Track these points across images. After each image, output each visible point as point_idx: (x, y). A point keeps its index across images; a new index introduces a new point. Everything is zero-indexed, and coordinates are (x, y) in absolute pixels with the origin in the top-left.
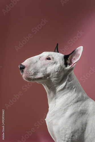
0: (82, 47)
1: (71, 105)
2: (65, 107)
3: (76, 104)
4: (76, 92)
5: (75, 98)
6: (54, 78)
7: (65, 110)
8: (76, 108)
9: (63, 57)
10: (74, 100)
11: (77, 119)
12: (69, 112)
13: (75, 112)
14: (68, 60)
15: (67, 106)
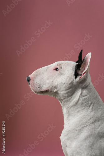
0: (90, 54)
1: (87, 126)
2: (80, 128)
3: (93, 125)
4: (93, 109)
5: (92, 117)
6: (62, 91)
7: (80, 131)
8: (93, 130)
9: (74, 67)
10: (91, 120)
11: (94, 143)
12: (84, 134)
13: (91, 135)
14: (80, 69)
15: (82, 126)
